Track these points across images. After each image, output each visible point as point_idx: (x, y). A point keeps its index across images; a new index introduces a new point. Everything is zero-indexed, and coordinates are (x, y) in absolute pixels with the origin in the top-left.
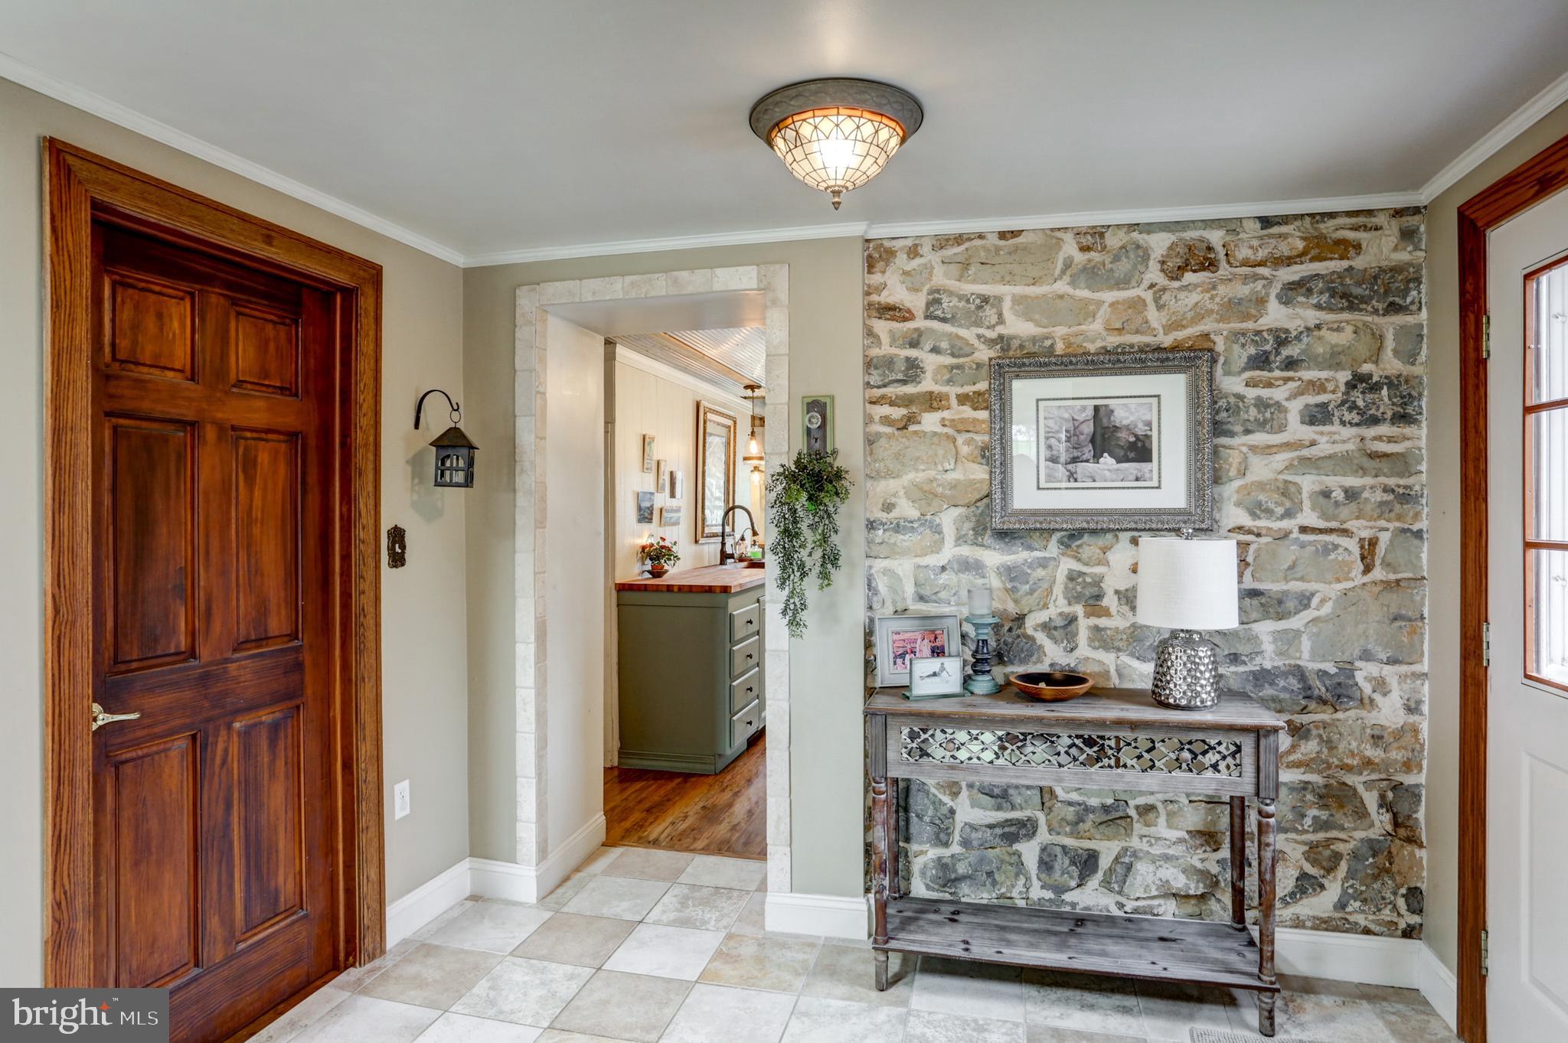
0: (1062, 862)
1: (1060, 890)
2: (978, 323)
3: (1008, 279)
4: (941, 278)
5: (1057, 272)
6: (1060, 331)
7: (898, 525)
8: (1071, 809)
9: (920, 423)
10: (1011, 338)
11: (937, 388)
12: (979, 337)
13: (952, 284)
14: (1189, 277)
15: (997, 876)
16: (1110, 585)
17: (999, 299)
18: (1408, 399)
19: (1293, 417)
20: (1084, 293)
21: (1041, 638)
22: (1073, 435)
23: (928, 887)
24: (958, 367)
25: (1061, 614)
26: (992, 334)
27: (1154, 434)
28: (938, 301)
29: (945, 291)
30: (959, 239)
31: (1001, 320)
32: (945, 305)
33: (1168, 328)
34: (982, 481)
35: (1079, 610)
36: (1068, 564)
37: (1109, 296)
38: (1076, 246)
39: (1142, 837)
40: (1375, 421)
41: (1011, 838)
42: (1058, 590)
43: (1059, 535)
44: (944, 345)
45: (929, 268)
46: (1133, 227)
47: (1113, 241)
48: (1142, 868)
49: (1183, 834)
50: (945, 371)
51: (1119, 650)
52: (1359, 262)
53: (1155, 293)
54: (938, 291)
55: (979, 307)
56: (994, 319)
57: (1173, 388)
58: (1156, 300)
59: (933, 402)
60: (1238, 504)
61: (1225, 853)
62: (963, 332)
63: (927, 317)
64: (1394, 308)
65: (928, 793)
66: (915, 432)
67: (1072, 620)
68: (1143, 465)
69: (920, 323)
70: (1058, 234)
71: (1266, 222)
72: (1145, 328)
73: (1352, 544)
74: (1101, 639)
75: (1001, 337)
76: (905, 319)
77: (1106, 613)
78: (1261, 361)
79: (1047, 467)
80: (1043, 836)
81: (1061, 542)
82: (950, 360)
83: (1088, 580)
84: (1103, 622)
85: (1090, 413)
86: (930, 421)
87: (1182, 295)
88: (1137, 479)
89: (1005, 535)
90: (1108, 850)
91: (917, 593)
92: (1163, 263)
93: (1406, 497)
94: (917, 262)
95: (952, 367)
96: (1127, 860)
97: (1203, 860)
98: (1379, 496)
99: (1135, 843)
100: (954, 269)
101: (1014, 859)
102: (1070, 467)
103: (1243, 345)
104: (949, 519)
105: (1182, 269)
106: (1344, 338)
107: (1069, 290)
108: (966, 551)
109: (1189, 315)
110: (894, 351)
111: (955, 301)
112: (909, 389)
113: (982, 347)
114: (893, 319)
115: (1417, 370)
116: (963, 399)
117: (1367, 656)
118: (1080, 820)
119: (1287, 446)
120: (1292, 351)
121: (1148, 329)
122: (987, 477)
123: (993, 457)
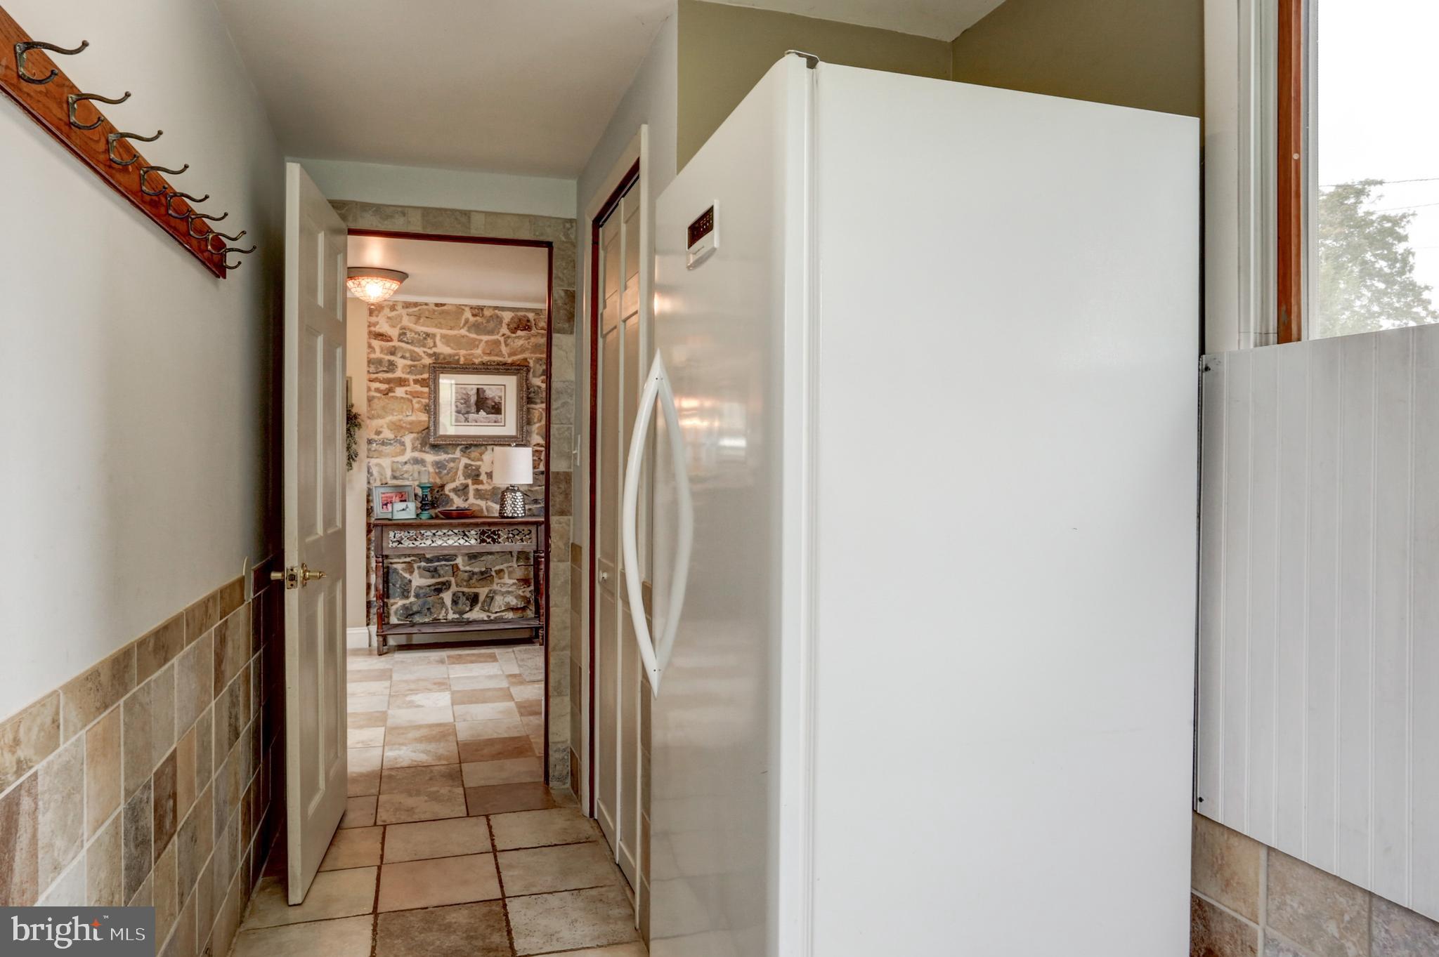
0: (463, 599)
1: (462, 613)
2: (424, 346)
3: (439, 326)
4: (406, 321)
5: (462, 325)
6: (463, 352)
7: (383, 441)
8: (467, 574)
9: (394, 392)
10: (440, 354)
11: (404, 376)
12: (424, 352)
13: (412, 326)
14: (519, 333)
15: (432, 610)
16: (483, 470)
17: (434, 336)
20: (473, 336)
21: (452, 495)
22: (466, 402)
23: (399, 619)
24: (414, 366)
25: (461, 484)
26: (430, 351)
27: (503, 402)
28: (405, 334)
29: (409, 329)
30: (416, 305)
31: (435, 345)
32: (408, 336)
33: (510, 355)
34: (424, 421)
35: (469, 481)
36: (464, 461)
37: (485, 338)
38: (471, 314)
39: (497, 584)
41: (439, 591)
42: (460, 473)
43: (461, 447)
44: (407, 355)
45: (400, 317)
46: (496, 308)
47: (487, 313)
48: (498, 598)
49: (515, 581)
50: (407, 368)
51: (487, 499)
53: (505, 338)
54: (405, 329)
55: (425, 339)
56: (432, 345)
57: (511, 382)
58: (505, 342)
59: (401, 382)
60: (537, 434)
61: (532, 588)
62: (416, 349)
63: (399, 341)
65: (398, 573)
66: (392, 397)
67: (466, 486)
68: (498, 416)
69: (395, 343)
70: (463, 307)
72: (500, 354)
74: (479, 495)
75: (435, 354)
76: (388, 341)
77: (481, 483)
79: (456, 416)
80: (454, 588)
81: (461, 450)
82: (410, 363)
83: (474, 468)
84: (480, 487)
85: (475, 391)
86: (400, 392)
87: (516, 340)
88: (495, 422)
89: (435, 447)
90: (483, 592)
91: (392, 475)
92: (508, 325)
94: (394, 314)
95: (411, 366)
96: (491, 595)
97: (523, 592)
99: (495, 587)
100: (413, 318)
101: (440, 601)
102: (466, 416)
103: (541, 365)
104: (408, 439)
105: (517, 329)
107: (467, 334)
108: (417, 454)
109: (519, 350)
110: (382, 356)
111: (413, 334)
112: (390, 375)
113: (426, 357)
114: (382, 340)
116: (416, 382)
118: (470, 578)
121: (502, 356)
122: (427, 419)
123: (432, 409)
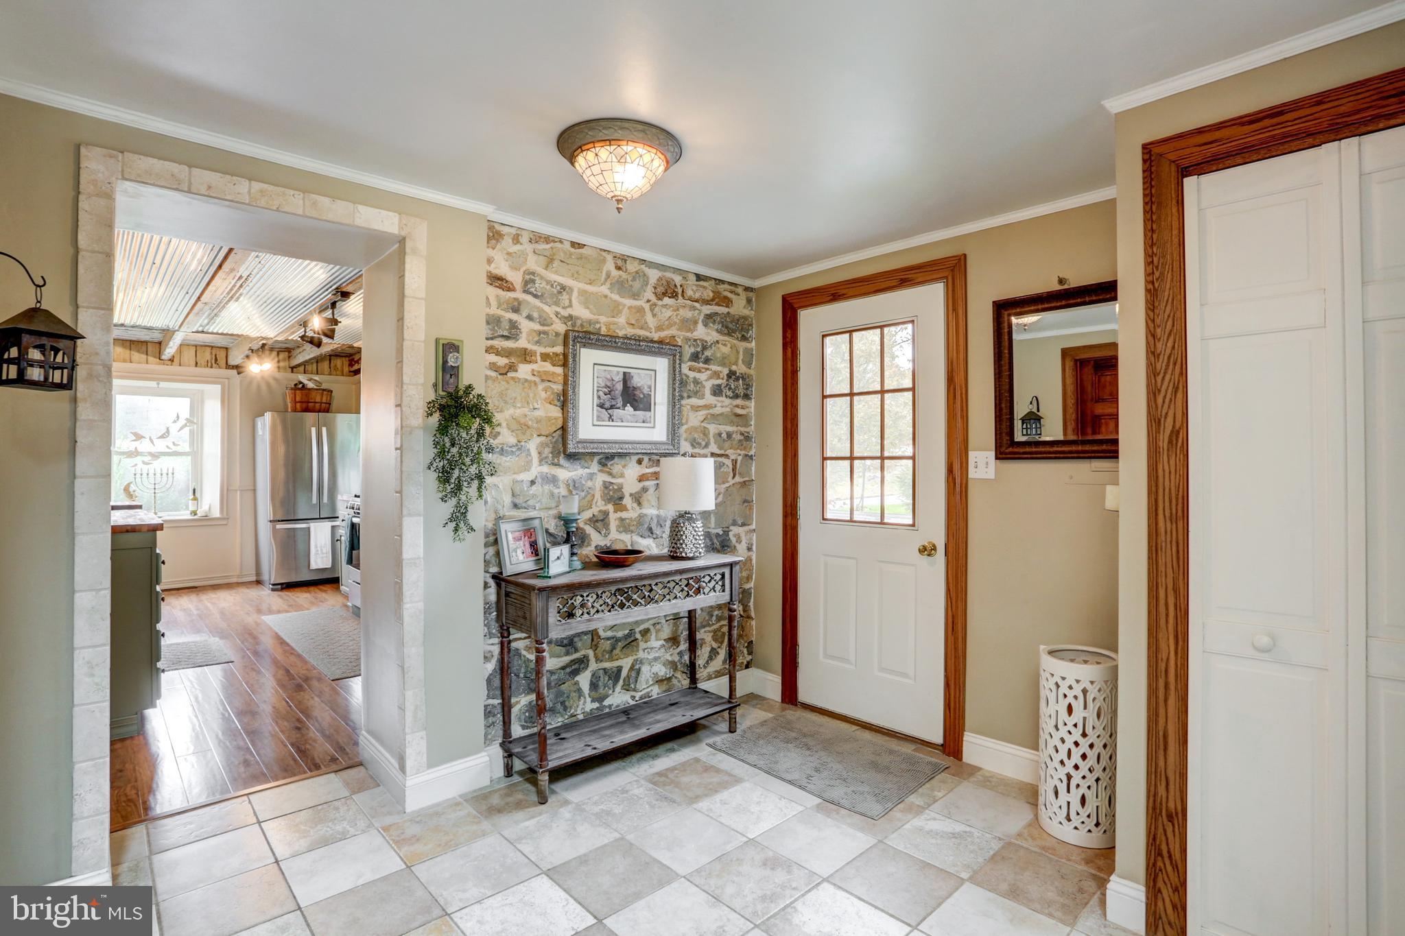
0: (603, 678)
1: (600, 699)
2: (557, 304)
3: (575, 276)
4: (533, 263)
5: (603, 279)
6: (603, 319)
7: (502, 449)
8: (609, 642)
9: (517, 371)
10: (577, 318)
11: (530, 347)
12: (557, 314)
13: (541, 270)
14: (667, 300)
15: (567, 703)
16: (626, 490)
17: (571, 289)
18: (748, 387)
19: (708, 391)
20: (616, 297)
21: (589, 530)
22: (610, 391)
23: (524, 727)
24: (545, 333)
25: (600, 511)
26: (565, 313)
27: (652, 394)
28: (533, 281)
29: (538, 275)
30: (548, 239)
31: (570, 306)
32: (537, 285)
33: (659, 328)
34: (558, 418)
35: (610, 507)
36: (601, 478)
37: (629, 302)
38: (614, 265)
39: (644, 650)
40: (736, 396)
41: (576, 672)
42: (598, 495)
43: (599, 457)
44: (535, 315)
45: (524, 254)
46: (643, 261)
47: (632, 267)
48: (645, 669)
49: (662, 642)
50: (534, 334)
51: (632, 532)
52: (732, 310)
53: (651, 306)
54: (533, 274)
55: (560, 292)
56: (567, 303)
57: (661, 365)
58: (652, 310)
59: (526, 356)
60: (686, 440)
61: (684, 646)
62: (546, 308)
63: (524, 291)
64: (744, 338)
65: (520, 655)
66: (513, 378)
67: (606, 514)
68: (647, 413)
69: (519, 295)
70: (604, 254)
71: (699, 277)
72: (645, 327)
73: (728, 462)
74: (624, 526)
75: (570, 317)
76: (509, 290)
77: (624, 509)
78: (695, 357)
79: (597, 410)
80: (593, 666)
81: (600, 463)
82: (538, 327)
83: (616, 487)
84: (624, 515)
85: (621, 377)
86: (524, 370)
87: (664, 310)
88: (644, 422)
89: (572, 457)
90: (626, 663)
91: (513, 502)
92: (655, 288)
93: (747, 438)
94: (517, 248)
95: (540, 333)
96: (637, 667)
97: (671, 655)
98: (740, 437)
99: (641, 655)
100: (543, 260)
101: (576, 686)
102: (610, 411)
103: (690, 346)
104: (533, 445)
105: (664, 294)
106: (726, 350)
107: (607, 292)
108: (545, 469)
109: (667, 323)
110: (500, 312)
111: (544, 284)
112: (509, 344)
113: (557, 320)
114: (500, 287)
115: (752, 372)
116: (545, 357)
117: (734, 523)
118: (614, 648)
119: (707, 407)
120: (708, 353)
121: (649, 329)
122: (560, 415)
123: (565, 400)
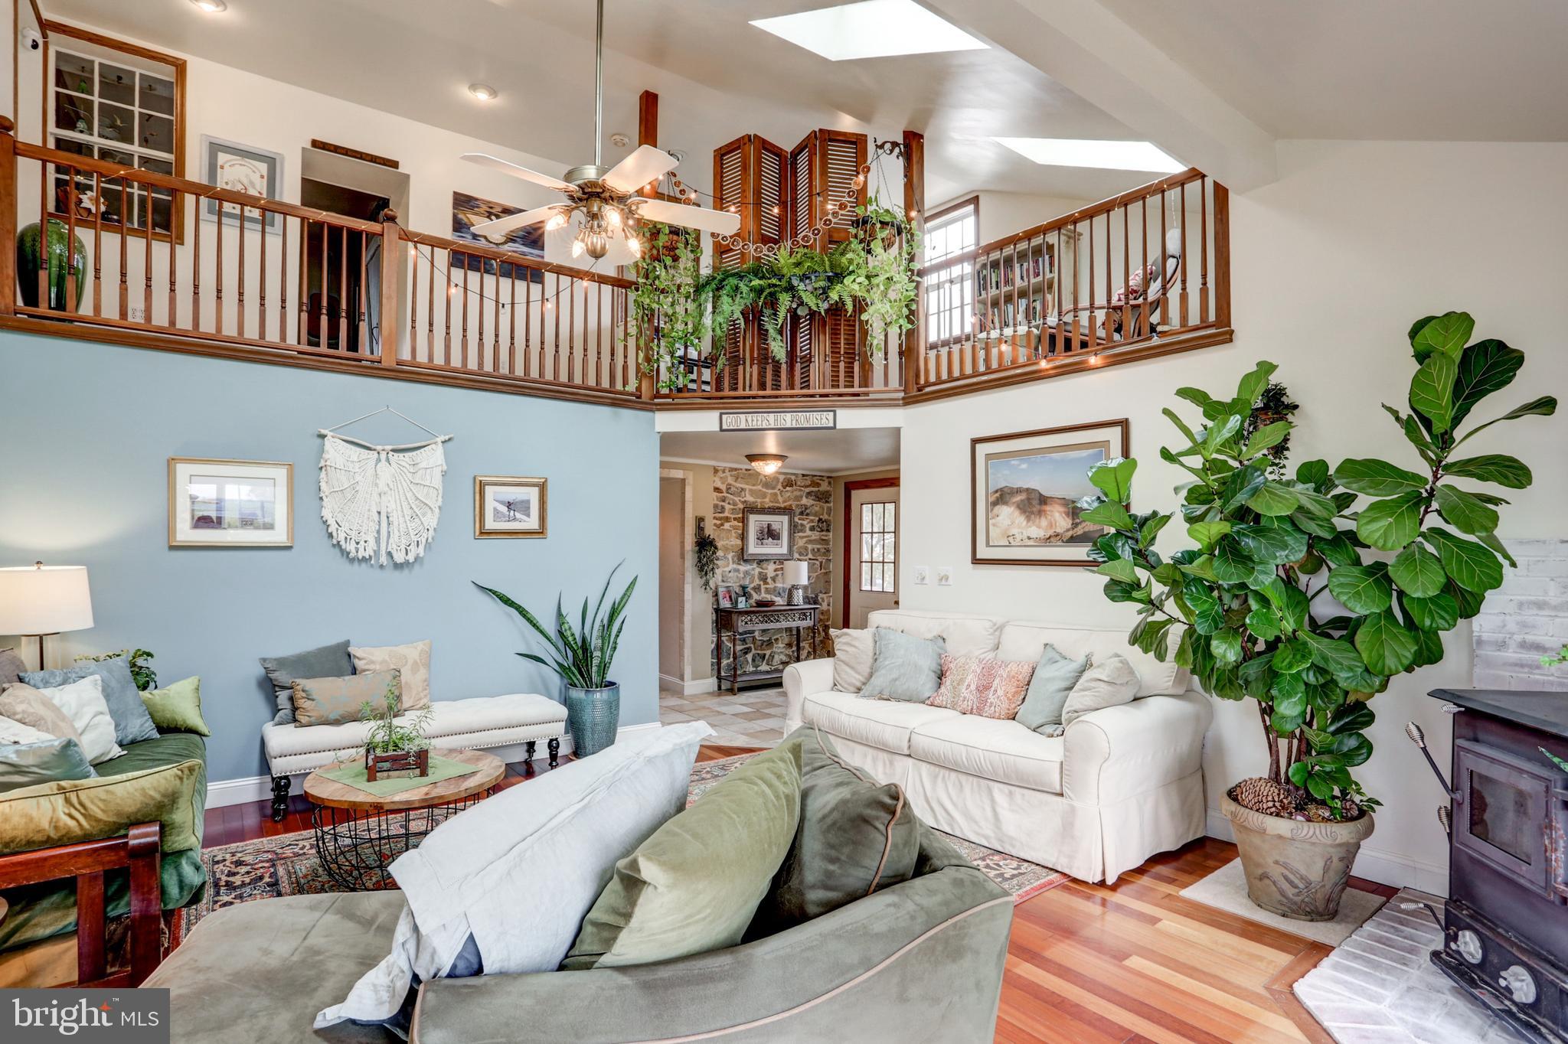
0: (758, 658)
1: (757, 667)
2: (740, 496)
3: (747, 483)
4: (730, 480)
6: (759, 500)
7: (721, 559)
8: (760, 642)
9: (724, 526)
10: (748, 502)
11: (729, 515)
12: (740, 501)
13: (734, 483)
14: (788, 488)
15: (742, 666)
16: (769, 576)
17: (745, 489)
18: (829, 525)
19: (807, 529)
20: (764, 490)
21: (752, 592)
22: (762, 532)
23: (726, 671)
24: (735, 509)
25: (757, 584)
26: (743, 500)
27: (781, 532)
28: (731, 488)
30: (736, 469)
31: (745, 497)
33: (784, 502)
34: (739, 545)
35: (762, 583)
36: (758, 570)
37: (770, 491)
38: (763, 476)
40: (822, 531)
41: (746, 653)
42: (756, 577)
43: (757, 561)
44: (731, 502)
45: (726, 477)
48: (776, 656)
49: (784, 645)
50: (731, 510)
51: (771, 593)
52: (821, 489)
53: (780, 492)
54: (731, 485)
55: (741, 492)
57: (785, 519)
58: (781, 494)
59: (727, 519)
60: (796, 553)
61: (794, 648)
62: (736, 498)
63: (727, 493)
64: (827, 502)
65: (724, 643)
66: (723, 529)
67: (760, 586)
68: (778, 541)
69: (725, 494)
71: (803, 475)
72: (778, 502)
73: (818, 563)
74: (767, 591)
75: (745, 501)
76: (721, 493)
77: (768, 584)
78: (802, 513)
79: (757, 541)
80: (753, 651)
81: (758, 563)
82: (732, 507)
83: (764, 574)
84: (767, 586)
85: (767, 526)
86: (727, 526)
87: (787, 493)
88: (777, 545)
89: (746, 561)
90: (768, 652)
91: (723, 580)
92: (782, 484)
93: (828, 551)
94: (724, 475)
95: (733, 509)
96: (773, 655)
98: (823, 550)
99: (775, 649)
100: (734, 479)
101: (746, 659)
102: (762, 541)
103: (799, 509)
104: (730, 556)
105: (787, 486)
106: (817, 509)
107: (762, 489)
108: (735, 566)
109: (788, 499)
110: (718, 502)
111: (735, 489)
112: (721, 515)
113: (740, 503)
114: (718, 492)
115: (831, 518)
116: (735, 519)
117: (821, 592)
118: (762, 645)
119: (806, 537)
120: (808, 511)
122: (741, 543)
123: (743, 537)
